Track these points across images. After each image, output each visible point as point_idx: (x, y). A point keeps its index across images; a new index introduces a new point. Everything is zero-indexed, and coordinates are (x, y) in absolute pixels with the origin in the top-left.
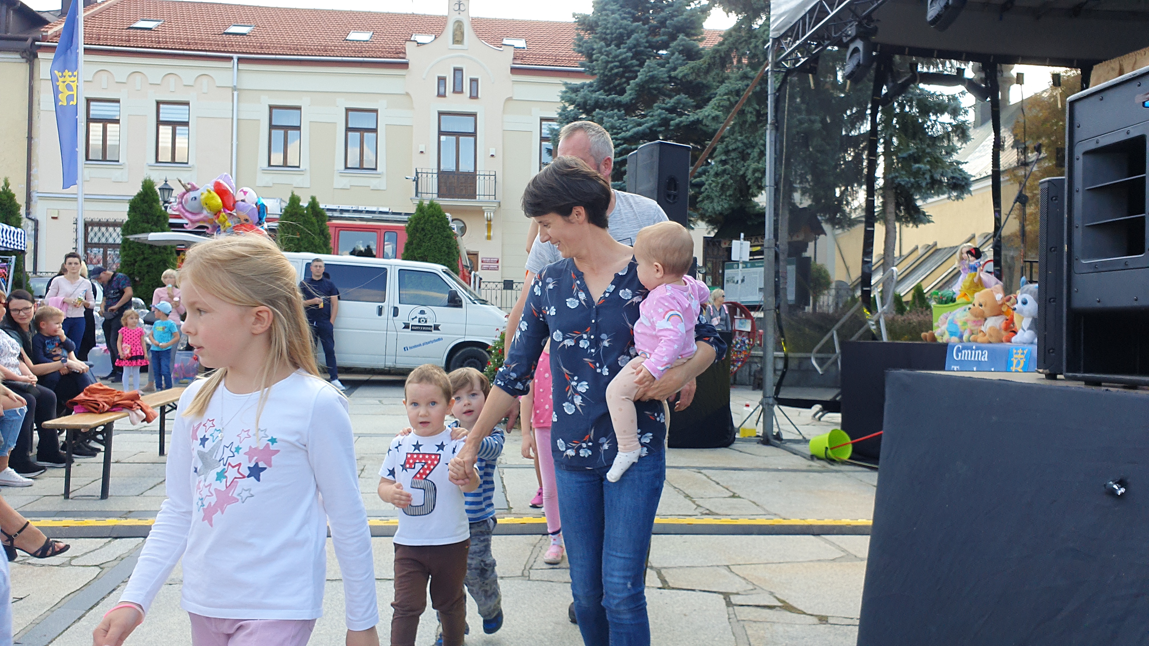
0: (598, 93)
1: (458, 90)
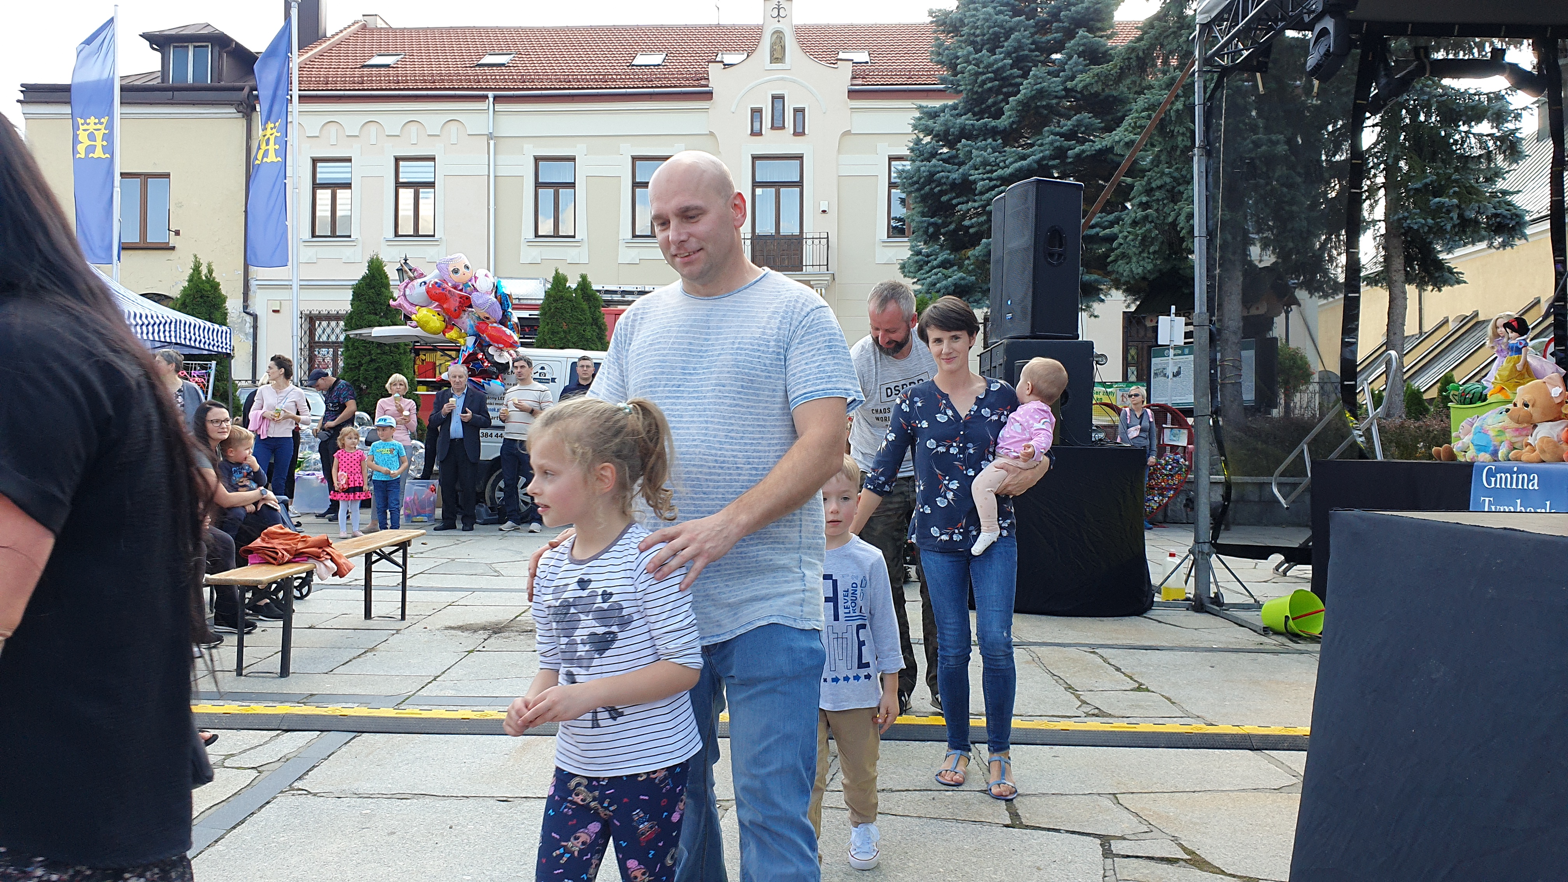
0: (964, 117)
1: (778, 125)
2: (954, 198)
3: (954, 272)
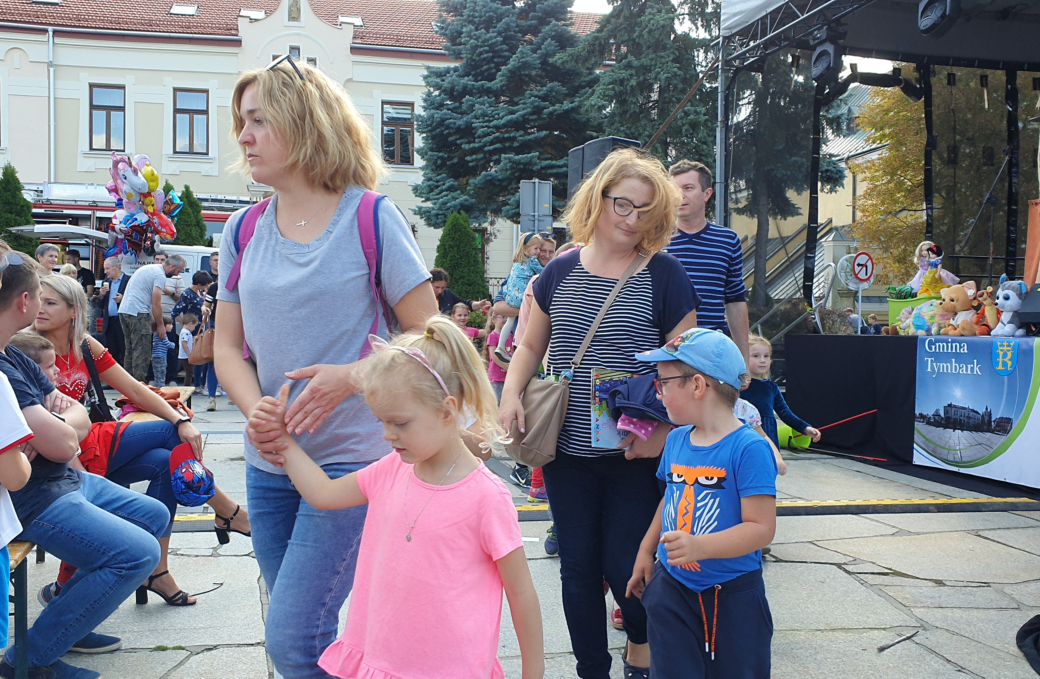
2: (458, 139)
3: (459, 195)
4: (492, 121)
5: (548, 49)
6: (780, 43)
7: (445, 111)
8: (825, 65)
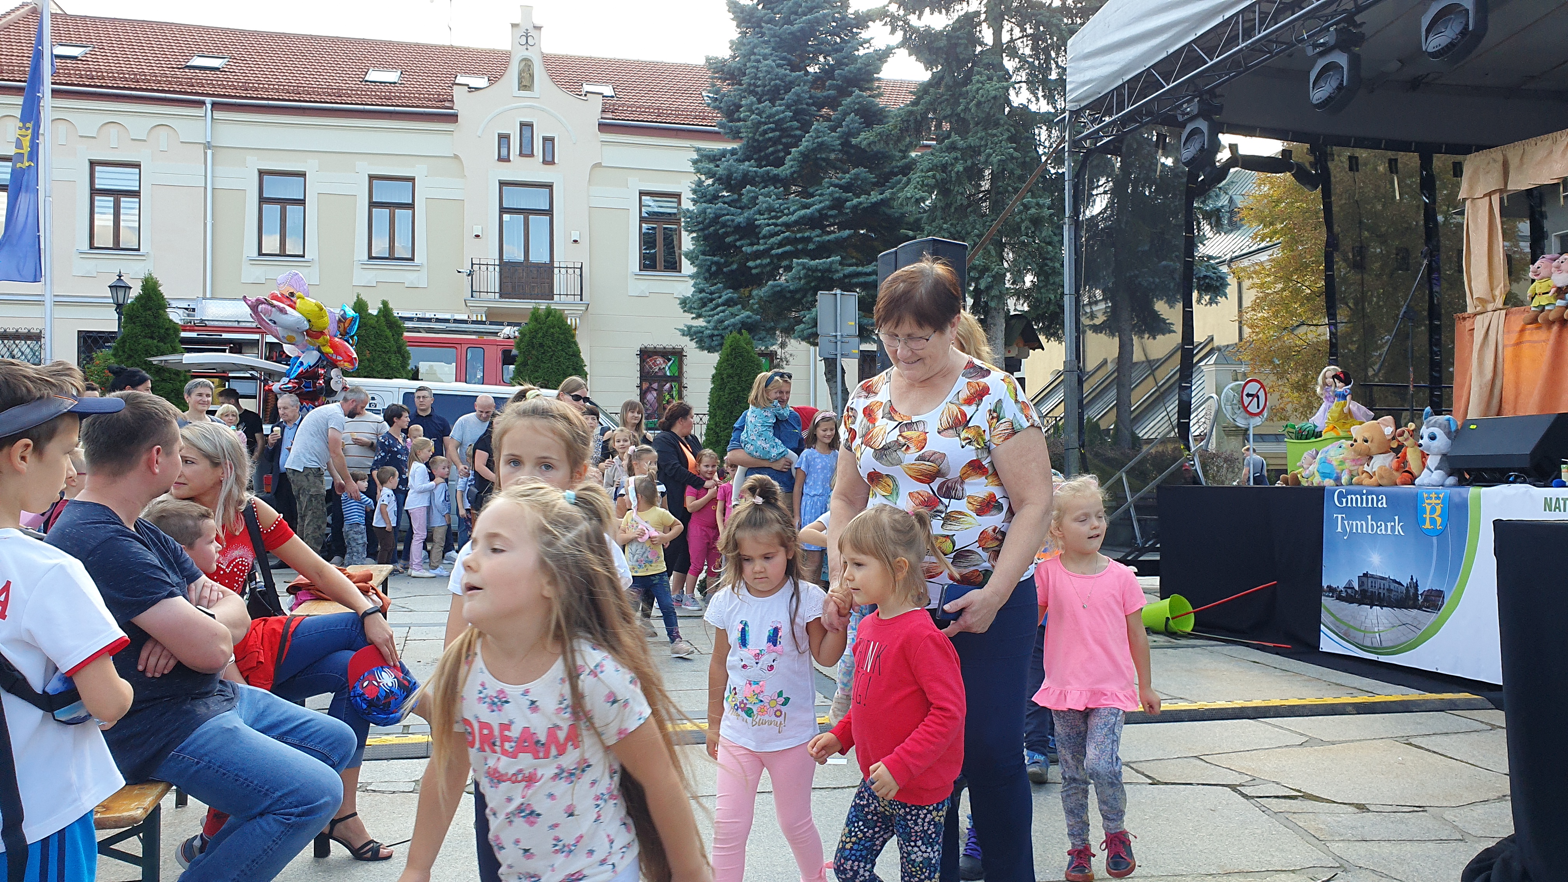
0: (747, 163)
1: (526, 152)
2: (738, 240)
3: (740, 310)
4: (780, 217)
5: (851, 126)
6: (1142, 119)
7: (720, 205)
8: (1198, 146)
